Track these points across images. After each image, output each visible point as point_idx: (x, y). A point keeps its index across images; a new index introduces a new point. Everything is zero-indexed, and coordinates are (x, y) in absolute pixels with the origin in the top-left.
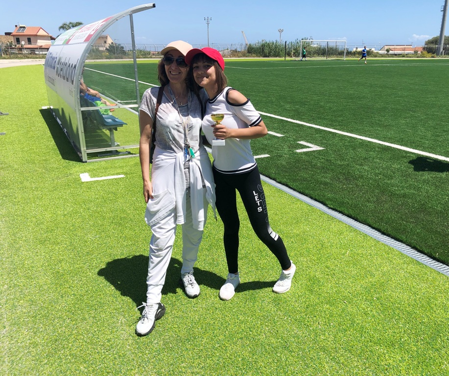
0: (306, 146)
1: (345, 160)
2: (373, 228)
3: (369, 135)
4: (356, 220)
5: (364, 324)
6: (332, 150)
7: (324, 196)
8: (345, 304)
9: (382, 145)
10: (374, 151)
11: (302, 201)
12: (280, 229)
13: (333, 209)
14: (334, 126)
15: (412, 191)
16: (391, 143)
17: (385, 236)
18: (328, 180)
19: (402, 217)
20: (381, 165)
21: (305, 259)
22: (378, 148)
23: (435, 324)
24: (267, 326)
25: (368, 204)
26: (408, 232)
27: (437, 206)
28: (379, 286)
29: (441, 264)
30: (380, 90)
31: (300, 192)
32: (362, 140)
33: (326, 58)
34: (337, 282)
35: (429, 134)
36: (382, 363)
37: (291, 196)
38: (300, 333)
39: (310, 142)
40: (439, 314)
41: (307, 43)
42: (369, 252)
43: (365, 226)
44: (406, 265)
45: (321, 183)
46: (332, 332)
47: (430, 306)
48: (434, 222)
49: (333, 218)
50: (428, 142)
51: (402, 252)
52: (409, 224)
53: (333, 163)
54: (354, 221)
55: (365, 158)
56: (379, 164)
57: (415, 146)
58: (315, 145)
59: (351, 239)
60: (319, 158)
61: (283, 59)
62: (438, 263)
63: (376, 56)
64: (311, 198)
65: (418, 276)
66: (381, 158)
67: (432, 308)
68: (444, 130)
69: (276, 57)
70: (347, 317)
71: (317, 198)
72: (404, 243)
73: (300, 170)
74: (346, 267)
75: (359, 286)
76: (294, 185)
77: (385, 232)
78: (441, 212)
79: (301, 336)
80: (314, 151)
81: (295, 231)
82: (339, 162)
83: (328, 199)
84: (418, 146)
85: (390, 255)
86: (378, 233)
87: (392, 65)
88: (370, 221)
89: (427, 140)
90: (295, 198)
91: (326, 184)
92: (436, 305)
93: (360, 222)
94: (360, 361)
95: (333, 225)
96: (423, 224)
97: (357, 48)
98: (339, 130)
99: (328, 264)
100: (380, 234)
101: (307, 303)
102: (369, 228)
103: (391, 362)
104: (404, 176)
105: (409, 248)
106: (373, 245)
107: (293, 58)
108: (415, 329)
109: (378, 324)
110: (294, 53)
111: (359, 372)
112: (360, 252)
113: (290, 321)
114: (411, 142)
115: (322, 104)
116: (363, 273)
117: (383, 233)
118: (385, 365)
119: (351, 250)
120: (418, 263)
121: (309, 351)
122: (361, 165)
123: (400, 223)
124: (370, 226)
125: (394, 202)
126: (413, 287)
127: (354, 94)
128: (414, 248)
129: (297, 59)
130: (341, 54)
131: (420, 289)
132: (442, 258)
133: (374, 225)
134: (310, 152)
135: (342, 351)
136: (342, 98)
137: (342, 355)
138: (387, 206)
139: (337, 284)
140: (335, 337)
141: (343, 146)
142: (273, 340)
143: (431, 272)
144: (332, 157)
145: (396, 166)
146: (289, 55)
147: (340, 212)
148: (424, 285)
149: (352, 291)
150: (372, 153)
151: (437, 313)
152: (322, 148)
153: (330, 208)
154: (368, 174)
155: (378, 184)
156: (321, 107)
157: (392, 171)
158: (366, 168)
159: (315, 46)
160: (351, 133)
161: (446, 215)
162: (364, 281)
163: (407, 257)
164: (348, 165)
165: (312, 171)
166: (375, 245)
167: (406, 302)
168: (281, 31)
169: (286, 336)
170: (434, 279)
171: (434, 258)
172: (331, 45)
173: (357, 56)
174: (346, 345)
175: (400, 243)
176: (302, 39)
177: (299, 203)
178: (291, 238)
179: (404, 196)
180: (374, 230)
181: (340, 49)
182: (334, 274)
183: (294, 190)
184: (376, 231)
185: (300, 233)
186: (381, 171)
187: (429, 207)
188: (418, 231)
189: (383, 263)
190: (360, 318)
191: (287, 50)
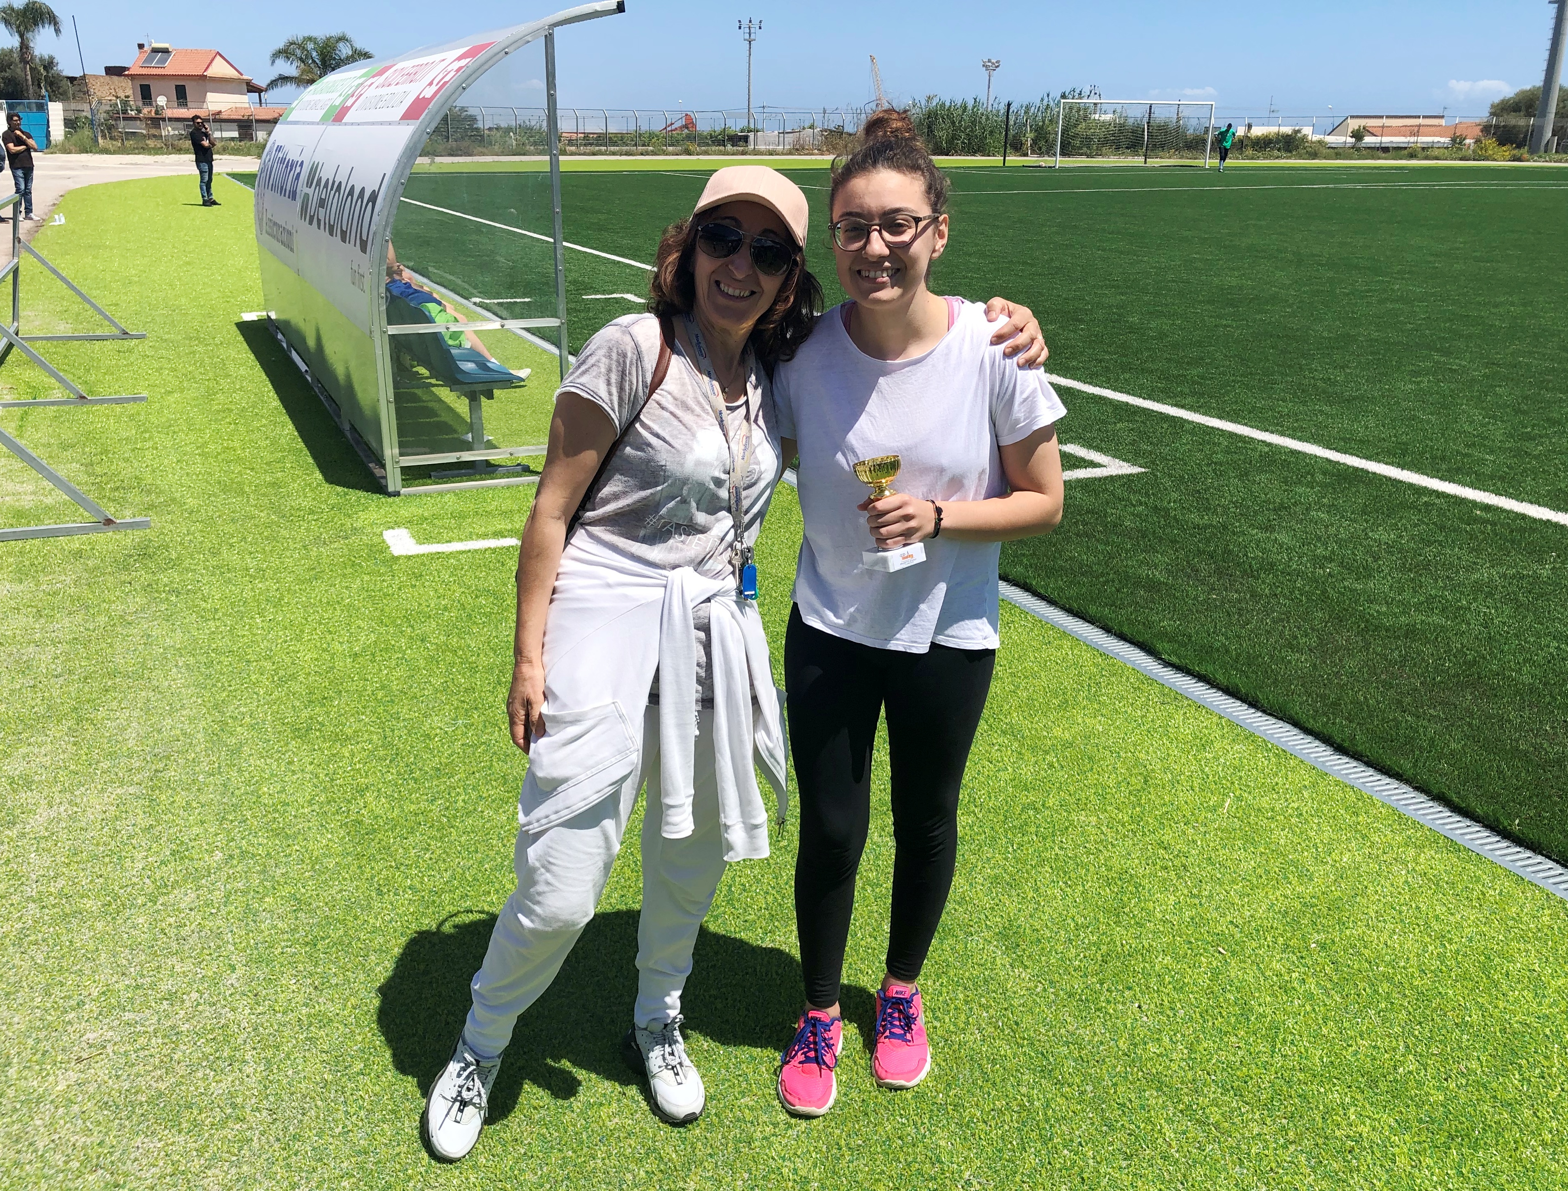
0: (1083, 460)
1: (1215, 512)
2: (1307, 731)
3: (1294, 430)
4: (1253, 704)
5: (1280, 1017)
6: (1170, 475)
7: (1148, 625)
8: (1220, 957)
9: (1338, 463)
10: (1311, 485)
11: (1076, 640)
12: (1010, 724)
13: (1178, 668)
14: (1175, 396)
15: (1436, 619)
16: (1368, 458)
17: (1345, 759)
18: (1160, 575)
19: (1399, 702)
20: (1332, 530)
21: (1093, 819)
22: (1324, 473)
23: (1503, 1031)
24: (987, 1008)
25: (1292, 657)
26: (1421, 748)
27: (1519, 672)
28: (1325, 911)
29: (1529, 853)
30: (1330, 274)
31: (1070, 612)
32: (1269, 445)
33: (1142, 159)
34: (1195, 891)
35: (1498, 432)
36: (1338, 1133)
37: (1041, 623)
38: (1086, 1034)
39: (1098, 449)
40: (1517, 1000)
41: (1079, 111)
42: (1295, 805)
43: (1281, 724)
44: (1412, 852)
45: (1137, 584)
46: (1183, 1035)
47: (1488, 977)
48: (1509, 721)
49: (1178, 696)
50: (1492, 458)
51: (1402, 811)
52: (1425, 723)
53: (1177, 521)
54: (1245, 707)
55: (1281, 504)
56: (1326, 527)
57: (1448, 470)
58: (1114, 457)
59: (1237, 762)
60: (1128, 499)
61: (996, 160)
62: (1518, 849)
63: (1314, 155)
64: (1108, 630)
65: (1452, 885)
66: (1331, 508)
67: (1496, 984)
68: (1548, 420)
69: (974, 154)
70: (1228, 996)
71: (1125, 629)
72: (1408, 781)
73: (1068, 540)
74: (1224, 847)
75: (1264, 907)
76: (1051, 587)
77: (1346, 745)
78: (1532, 690)
79: (1090, 1042)
80: (1111, 476)
81: (1057, 732)
82: (1194, 517)
83: (1163, 635)
84: (1458, 470)
85: (1360, 819)
86: (1323, 747)
87: (1373, 186)
88: (1296, 709)
89: (1492, 452)
90: (1053, 628)
91: (1153, 586)
92: (1507, 975)
93: (1264, 712)
94: (1268, 1121)
95: (1179, 717)
96: (1470, 725)
97: (1250, 126)
98: (1191, 408)
99: (1166, 837)
100: (1329, 751)
101: (1104, 948)
102: (1295, 731)
103: (1365, 1130)
104: (1410, 570)
105: (1422, 798)
106: (1306, 783)
107: (1032, 160)
108: (1440, 1041)
109: (1325, 1020)
110: (1035, 142)
111: (1266, 1152)
112: (1265, 802)
113: (1052, 997)
114: (1434, 458)
115: (1134, 319)
116: (1275, 866)
117: (1340, 749)
118: (1348, 1137)
119: (1239, 799)
120: (1453, 846)
121: (1115, 1085)
122: (1268, 528)
123: (1395, 719)
124: (1296, 724)
125: (1374, 652)
126: (1437, 918)
127: (1241, 288)
128: (1440, 798)
129: (1046, 161)
130: (1195, 145)
131: (1459, 926)
132: (1532, 835)
133: (1311, 724)
134: (1100, 479)
135: (1212, 1092)
136: (1200, 302)
137: (1215, 1103)
138: (1350, 664)
139: (1193, 896)
140: (1191, 1050)
141: (1208, 465)
142: (1006, 1049)
143: (1495, 877)
144: (1172, 499)
145: (1383, 535)
146: (1017, 147)
147: (1201, 678)
148: (1473, 915)
149: (1240, 921)
150: (1301, 490)
151: (1511, 999)
152: (1136, 470)
153: (1167, 664)
154: (1291, 559)
155: (1324, 592)
156: (1132, 329)
157: (1368, 551)
158: (1283, 537)
159: (1107, 117)
160: (1231, 421)
161: (1548, 698)
162: (1278, 893)
163: (1417, 825)
164: (1225, 527)
165: (1107, 544)
166: (1314, 785)
167: (1414, 961)
168: (991, 66)
169: (1042, 1037)
170: (1505, 898)
171: (1505, 834)
172: (1161, 115)
173: (1250, 152)
174: (1225, 1074)
175: (1394, 783)
176: (1064, 96)
177: (1067, 644)
178: (1047, 753)
179: (1410, 632)
180: (1309, 739)
181: (1192, 127)
182: (1185, 867)
183: (1051, 602)
184: (1317, 743)
185: (1074, 737)
186: (1333, 552)
187: (1491, 670)
188: (1453, 745)
189: (1339, 841)
190: (1268, 999)
191: (1012, 132)
